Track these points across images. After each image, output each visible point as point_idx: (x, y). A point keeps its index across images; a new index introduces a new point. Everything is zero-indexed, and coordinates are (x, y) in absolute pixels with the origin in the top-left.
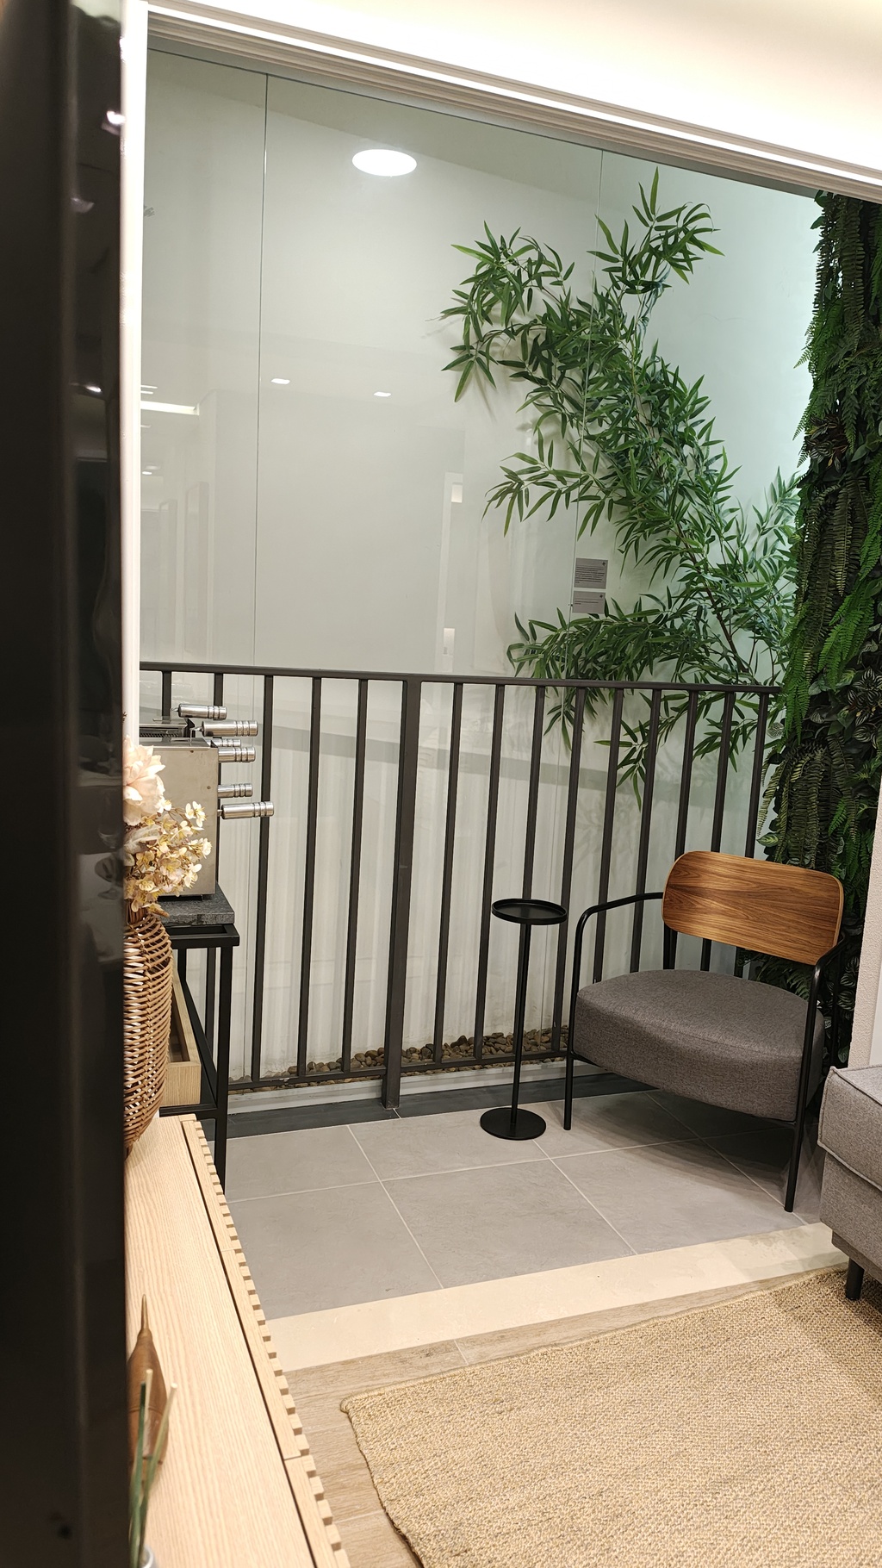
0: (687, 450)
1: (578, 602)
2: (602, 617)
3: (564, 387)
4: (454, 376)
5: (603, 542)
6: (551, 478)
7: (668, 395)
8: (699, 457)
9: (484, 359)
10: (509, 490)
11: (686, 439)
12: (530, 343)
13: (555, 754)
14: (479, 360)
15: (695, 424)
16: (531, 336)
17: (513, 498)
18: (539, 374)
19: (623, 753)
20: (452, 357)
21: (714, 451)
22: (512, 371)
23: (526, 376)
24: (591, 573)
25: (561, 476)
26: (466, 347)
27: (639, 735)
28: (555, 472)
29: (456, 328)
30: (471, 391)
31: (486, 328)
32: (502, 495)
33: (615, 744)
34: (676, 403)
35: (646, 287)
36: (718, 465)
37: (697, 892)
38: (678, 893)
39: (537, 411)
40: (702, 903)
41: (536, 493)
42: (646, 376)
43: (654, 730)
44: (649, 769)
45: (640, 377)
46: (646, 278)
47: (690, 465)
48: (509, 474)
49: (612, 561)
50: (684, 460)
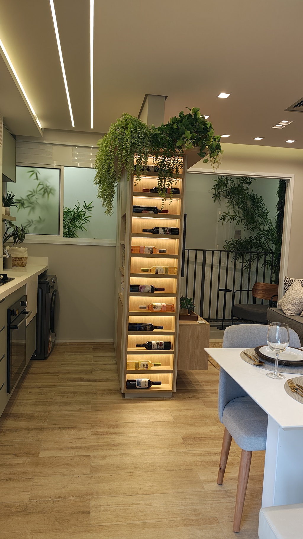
0: (260, 208)
1: (235, 237)
2: (240, 240)
3: (234, 199)
4: (213, 199)
5: (241, 226)
6: (230, 216)
7: (255, 199)
8: (262, 210)
10: (223, 218)
11: (260, 207)
13: (231, 265)
14: (218, 196)
15: (261, 204)
16: (228, 191)
17: (223, 220)
18: (229, 197)
19: (244, 264)
20: (213, 196)
21: (265, 208)
22: (224, 197)
23: (227, 198)
24: (238, 232)
26: (216, 194)
27: (248, 261)
28: (231, 215)
29: (214, 191)
30: (217, 201)
31: (219, 190)
32: (221, 219)
33: (243, 263)
34: (257, 200)
35: (248, 183)
36: (266, 211)
37: (258, 290)
38: (255, 290)
39: (228, 204)
40: (259, 292)
41: (228, 219)
42: (250, 196)
43: (251, 260)
44: (250, 268)
45: (249, 196)
46: (247, 181)
47: (260, 211)
48: (223, 216)
49: (242, 230)
50: (259, 210)
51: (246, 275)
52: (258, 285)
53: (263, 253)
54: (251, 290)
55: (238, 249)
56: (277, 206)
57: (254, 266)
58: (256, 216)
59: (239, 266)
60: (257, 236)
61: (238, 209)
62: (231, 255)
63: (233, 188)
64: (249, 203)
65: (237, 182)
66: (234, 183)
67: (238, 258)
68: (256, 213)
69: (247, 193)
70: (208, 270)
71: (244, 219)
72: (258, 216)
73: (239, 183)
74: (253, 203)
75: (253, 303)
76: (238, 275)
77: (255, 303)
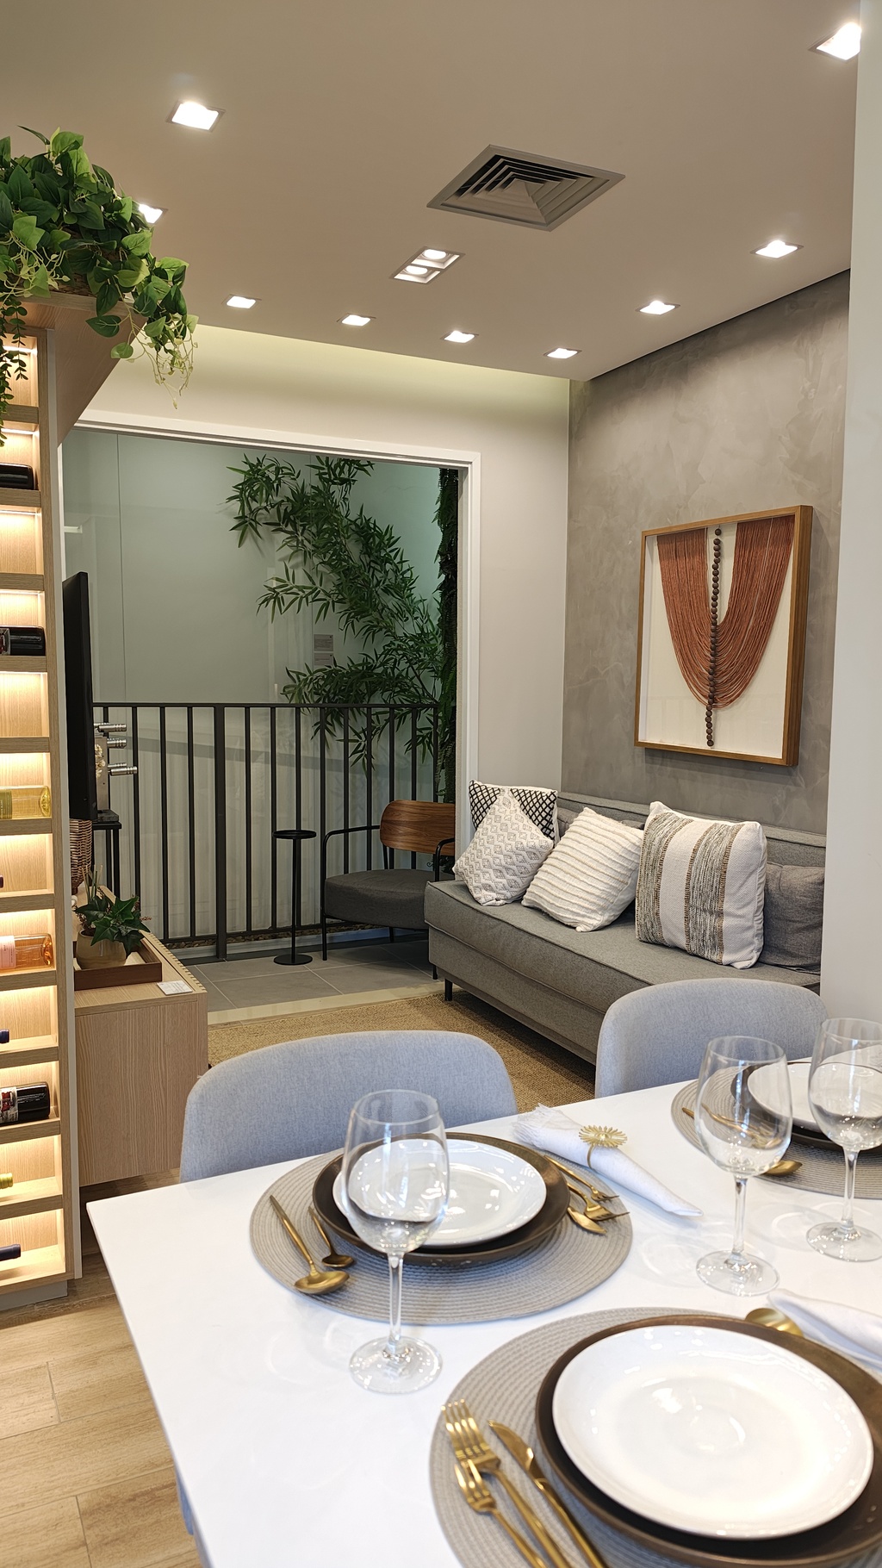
0: (388, 566)
1: (317, 659)
2: (333, 667)
3: (306, 535)
4: (237, 533)
5: (334, 622)
6: (295, 590)
7: (372, 535)
8: (396, 571)
9: (254, 523)
10: (271, 598)
11: (388, 560)
12: (282, 511)
13: (310, 750)
14: (251, 524)
15: (391, 551)
16: (282, 509)
17: (275, 602)
18: (290, 528)
19: (352, 747)
20: (235, 523)
21: (405, 567)
22: (273, 528)
23: (281, 530)
24: (323, 642)
25: (302, 588)
26: (244, 517)
27: (362, 735)
28: (297, 587)
29: (236, 505)
30: (248, 542)
31: (254, 505)
32: (267, 600)
33: (346, 741)
34: (377, 540)
35: (343, 481)
36: (408, 575)
37: (399, 823)
38: (388, 826)
39: (288, 551)
40: (402, 830)
41: (288, 598)
42: (357, 525)
43: (370, 733)
44: (369, 756)
45: (353, 527)
46: (343, 476)
47: (391, 575)
48: (270, 589)
49: (338, 636)
50: (386, 572)
51: (358, 779)
52: (395, 807)
53: (406, 706)
54: (377, 827)
55: (332, 696)
56: (439, 559)
57: (380, 747)
58: (380, 592)
59: (336, 751)
60: (386, 653)
61: (320, 568)
62: (309, 719)
63: (300, 497)
64: (354, 549)
65: (309, 479)
66: (300, 481)
67: (332, 725)
68: (379, 582)
69: (344, 514)
70: (234, 769)
71: (340, 601)
72: (386, 591)
73: (316, 482)
74: (367, 550)
75: (386, 867)
76: (335, 779)
77: (392, 867)
